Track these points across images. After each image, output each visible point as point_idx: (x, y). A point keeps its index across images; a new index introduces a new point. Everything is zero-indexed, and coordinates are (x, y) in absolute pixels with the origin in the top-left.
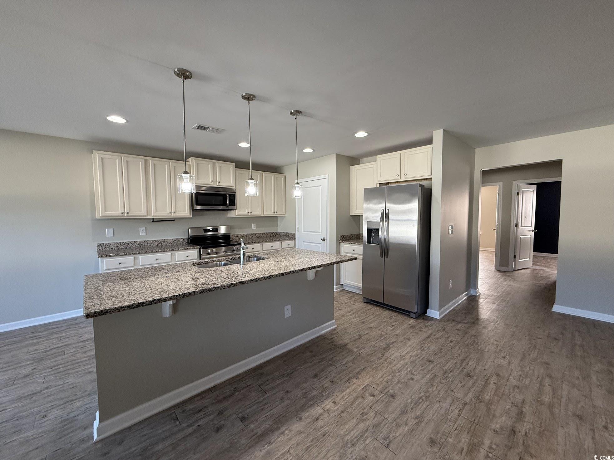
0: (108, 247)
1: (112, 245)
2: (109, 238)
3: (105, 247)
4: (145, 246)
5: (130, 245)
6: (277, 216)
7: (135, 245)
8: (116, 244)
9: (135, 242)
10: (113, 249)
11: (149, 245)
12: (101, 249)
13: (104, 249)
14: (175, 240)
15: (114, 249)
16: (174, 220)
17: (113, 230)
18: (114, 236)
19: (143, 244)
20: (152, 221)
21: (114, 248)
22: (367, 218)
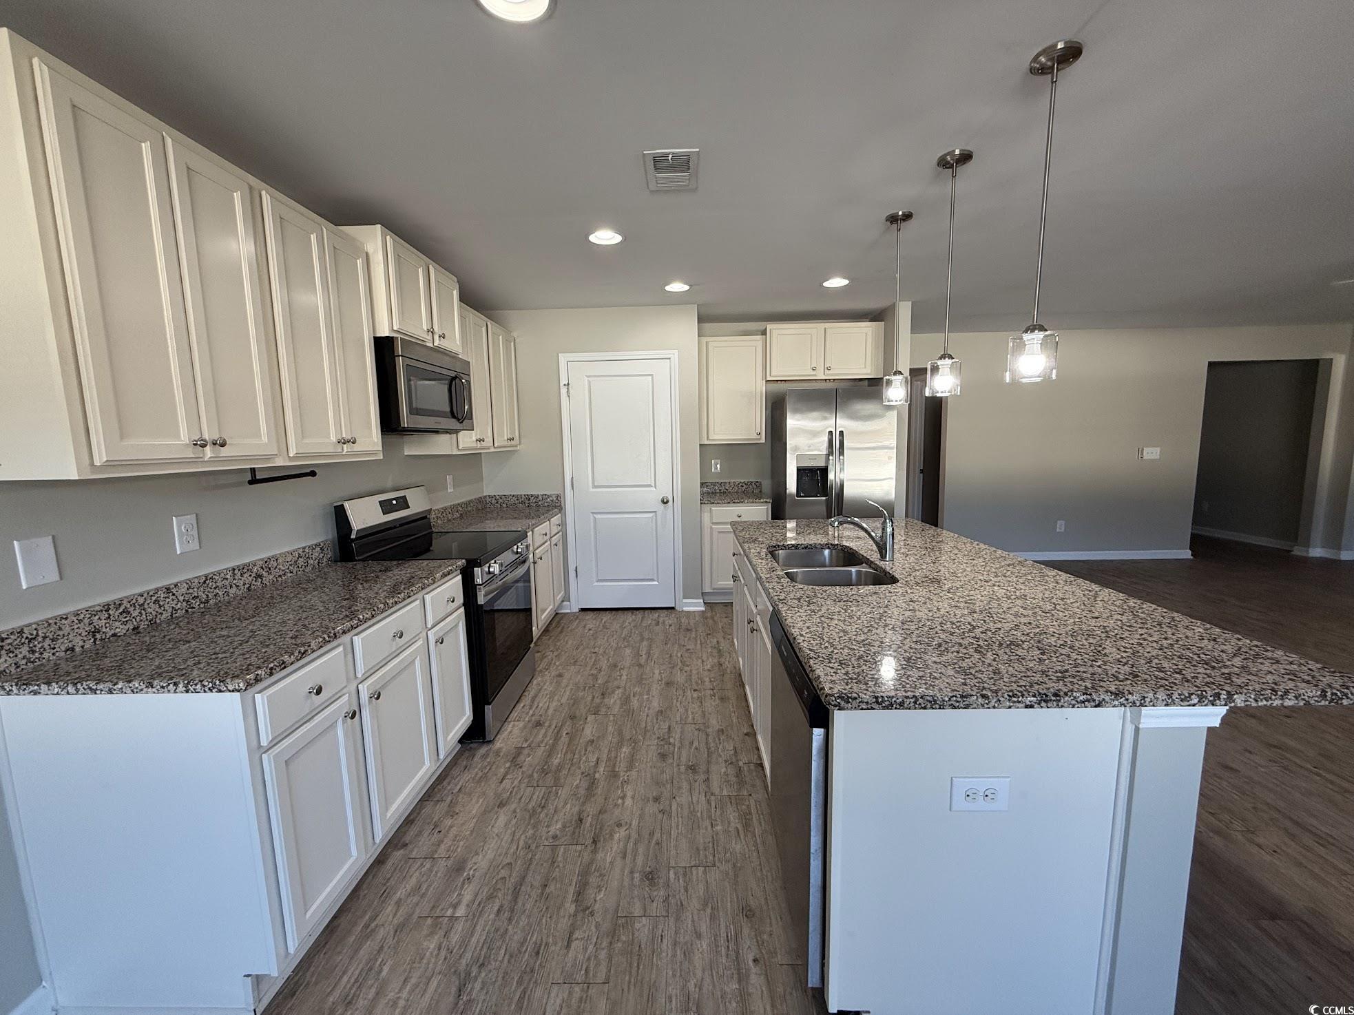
0: (48, 641)
1: (67, 629)
2: (38, 593)
3: (33, 652)
4: (207, 601)
5: (152, 609)
6: (480, 453)
7: (170, 603)
8: (86, 621)
9: (168, 589)
10: (73, 649)
11: (221, 593)
12: (13, 669)
13: (29, 661)
14: (300, 556)
15: (78, 649)
16: (313, 474)
17: (54, 542)
18: (61, 578)
19: (201, 594)
20: (251, 482)
21: (78, 642)
22: (796, 448)
